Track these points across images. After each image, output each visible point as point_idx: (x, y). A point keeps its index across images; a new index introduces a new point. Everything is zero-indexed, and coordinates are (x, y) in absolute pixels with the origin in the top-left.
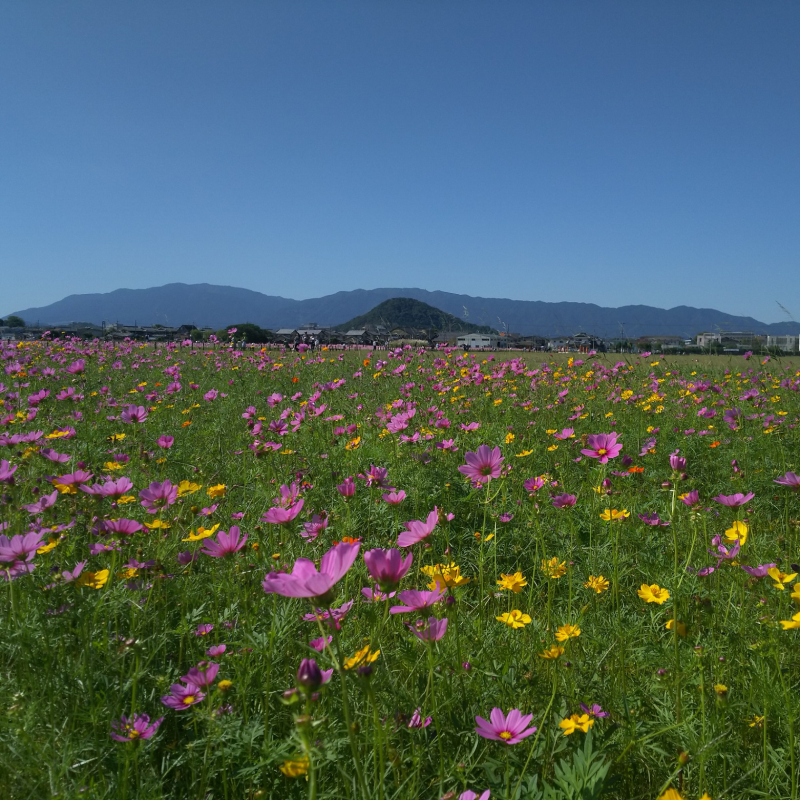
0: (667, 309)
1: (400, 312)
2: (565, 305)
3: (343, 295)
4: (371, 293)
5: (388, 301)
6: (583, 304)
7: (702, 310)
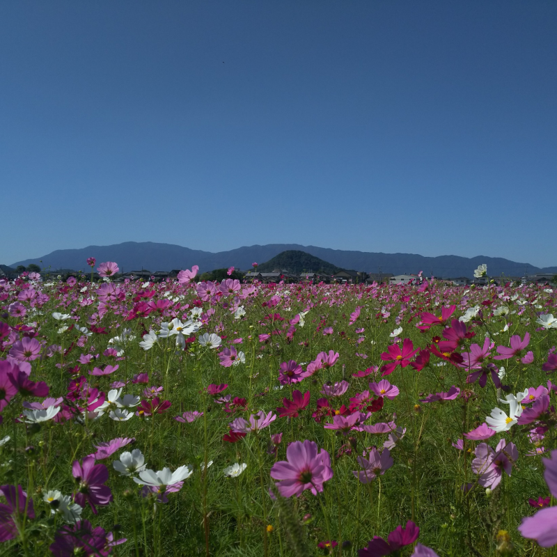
0: (470, 258)
1: (292, 259)
2: (399, 254)
3: (244, 249)
4: (264, 248)
5: (284, 253)
6: (411, 254)
7: (495, 258)
